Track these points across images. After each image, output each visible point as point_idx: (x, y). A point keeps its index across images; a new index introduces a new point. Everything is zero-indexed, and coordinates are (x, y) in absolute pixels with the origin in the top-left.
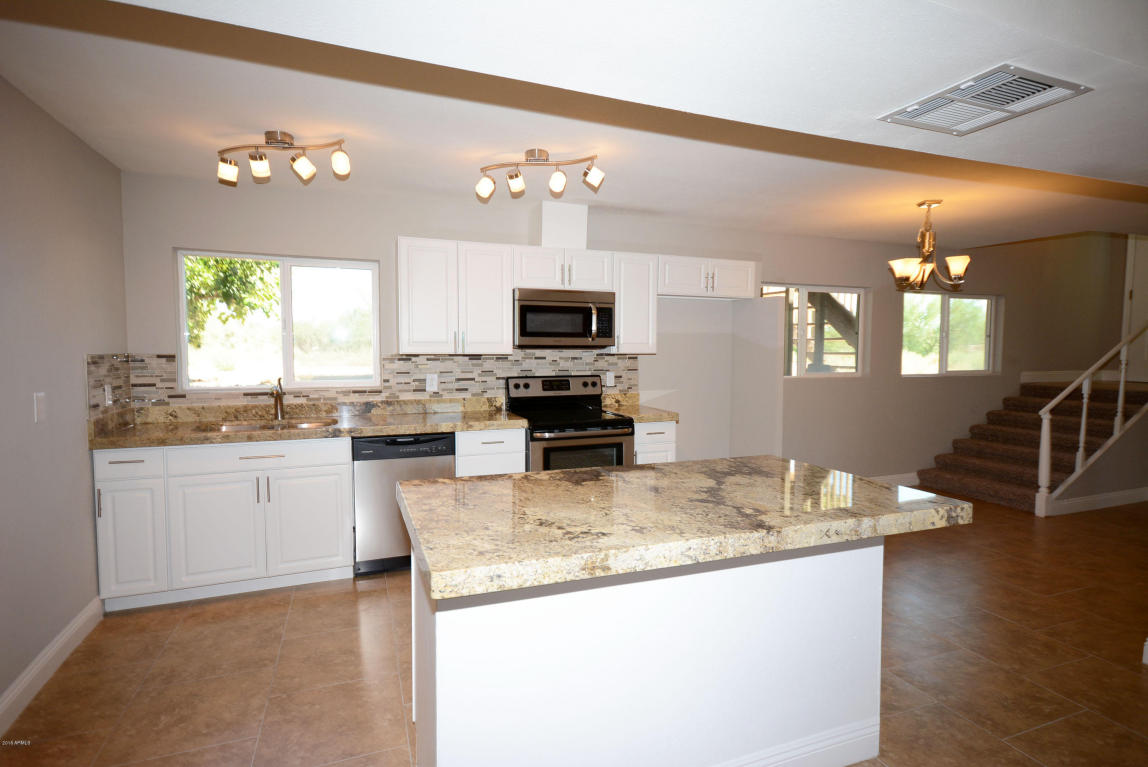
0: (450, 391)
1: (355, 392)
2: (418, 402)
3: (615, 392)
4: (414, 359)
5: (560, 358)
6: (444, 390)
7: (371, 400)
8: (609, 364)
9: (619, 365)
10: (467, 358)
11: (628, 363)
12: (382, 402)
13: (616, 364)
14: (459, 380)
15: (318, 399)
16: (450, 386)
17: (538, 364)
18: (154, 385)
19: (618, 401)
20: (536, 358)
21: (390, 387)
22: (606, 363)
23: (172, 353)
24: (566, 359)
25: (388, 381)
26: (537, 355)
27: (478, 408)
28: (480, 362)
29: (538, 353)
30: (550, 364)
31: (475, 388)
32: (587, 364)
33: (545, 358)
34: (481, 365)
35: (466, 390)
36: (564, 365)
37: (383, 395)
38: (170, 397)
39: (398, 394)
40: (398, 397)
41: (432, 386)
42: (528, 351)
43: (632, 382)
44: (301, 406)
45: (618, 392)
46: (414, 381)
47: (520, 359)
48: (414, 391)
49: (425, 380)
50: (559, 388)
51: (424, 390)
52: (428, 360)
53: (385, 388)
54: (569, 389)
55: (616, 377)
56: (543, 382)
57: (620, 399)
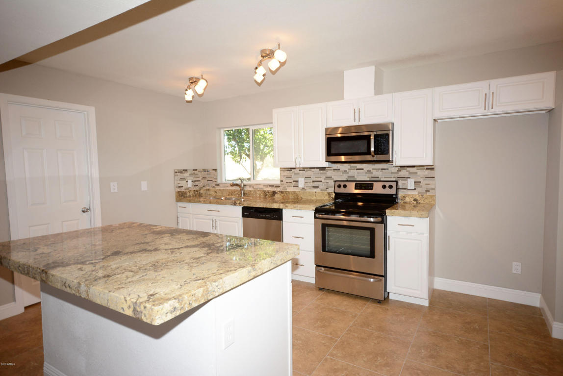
0: (310, 187)
1: (270, 186)
2: (294, 192)
3: (415, 193)
4: (293, 170)
5: (373, 169)
6: (307, 187)
7: (276, 190)
8: (410, 173)
9: (418, 174)
10: (318, 169)
11: (427, 173)
12: (280, 191)
13: (416, 173)
14: (314, 181)
15: (257, 189)
16: (310, 185)
17: (358, 173)
18: (212, 180)
19: (415, 200)
20: (357, 169)
21: (283, 184)
22: (407, 173)
23: (215, 168)
24: (377, 170)
25: (282, 181)
26: (358, 168)
27: (323, 198)
28: (324, 171)
29: (359, 166)
30: (366, 173)
31: (322, 186)
32: (392, 173)
33: (362, 169)
34: (326, 173)
35: (318, 187)
36: (375, 174)
37: (280, 188)
38: (216, 185)
39: (287, 187)
40: (287, 189)
41: (301, 184)
42: (352, 165)
43: (429, 187)
44: (251, 191)
45: (417, 193)
46: (294, 181)
47: (347, 170)
48: (294, 186)
49: (298, 181)
50: (366, 188)
51: (298, 187)
52: (300, 170)
53: (282, 184)
54: (372, 189)
55: (415, 182)
56: (356, 184)
57: (418, 198)
